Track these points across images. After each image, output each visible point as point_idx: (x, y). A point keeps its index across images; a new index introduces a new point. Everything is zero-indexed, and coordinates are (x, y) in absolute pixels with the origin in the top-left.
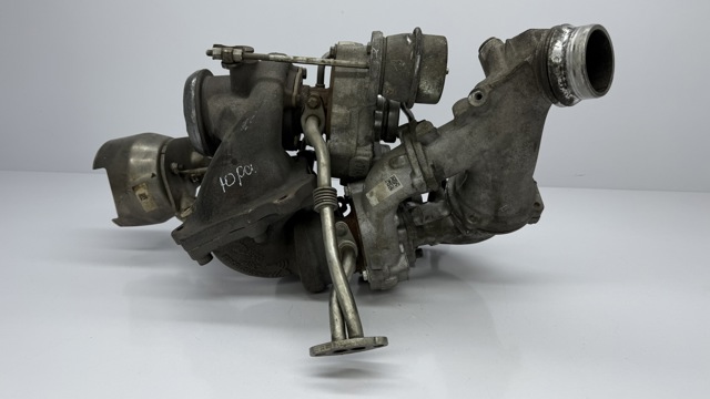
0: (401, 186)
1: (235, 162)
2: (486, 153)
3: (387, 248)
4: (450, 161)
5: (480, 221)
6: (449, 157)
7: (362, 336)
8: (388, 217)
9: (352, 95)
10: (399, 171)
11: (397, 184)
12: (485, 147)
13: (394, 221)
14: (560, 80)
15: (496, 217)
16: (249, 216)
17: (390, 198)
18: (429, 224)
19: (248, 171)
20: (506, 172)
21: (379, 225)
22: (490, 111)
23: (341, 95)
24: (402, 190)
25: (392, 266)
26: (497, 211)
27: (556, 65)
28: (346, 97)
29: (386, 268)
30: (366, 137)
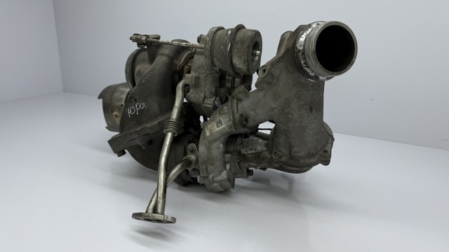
0: (224, 126)
1: (136, 101)
2: (275, 110)
3: (213, 165)
4: (253, 113)
5: (281, 157)
6: (252, 110)
7: (163, 214)
8: (214, 144)
9: (202, 66)
10: (224, 116)
11: (222, 124)
12: (274, 106)
13: (219, 148)
14: (302, 62)
15: (291, 156)
16: (137, 132)
17: (217, 132)
18: (251, 154)
19: (142, 106)
20: (291, 125)
21: (209, 149)
22: (275, 81)
23: (196, 66)
24: (224, 128)
25: (216, 176)
26: (290, 151)
27: (300, 51)
28: (199, 67)
29: (211, 176)
30: (211, 93)
